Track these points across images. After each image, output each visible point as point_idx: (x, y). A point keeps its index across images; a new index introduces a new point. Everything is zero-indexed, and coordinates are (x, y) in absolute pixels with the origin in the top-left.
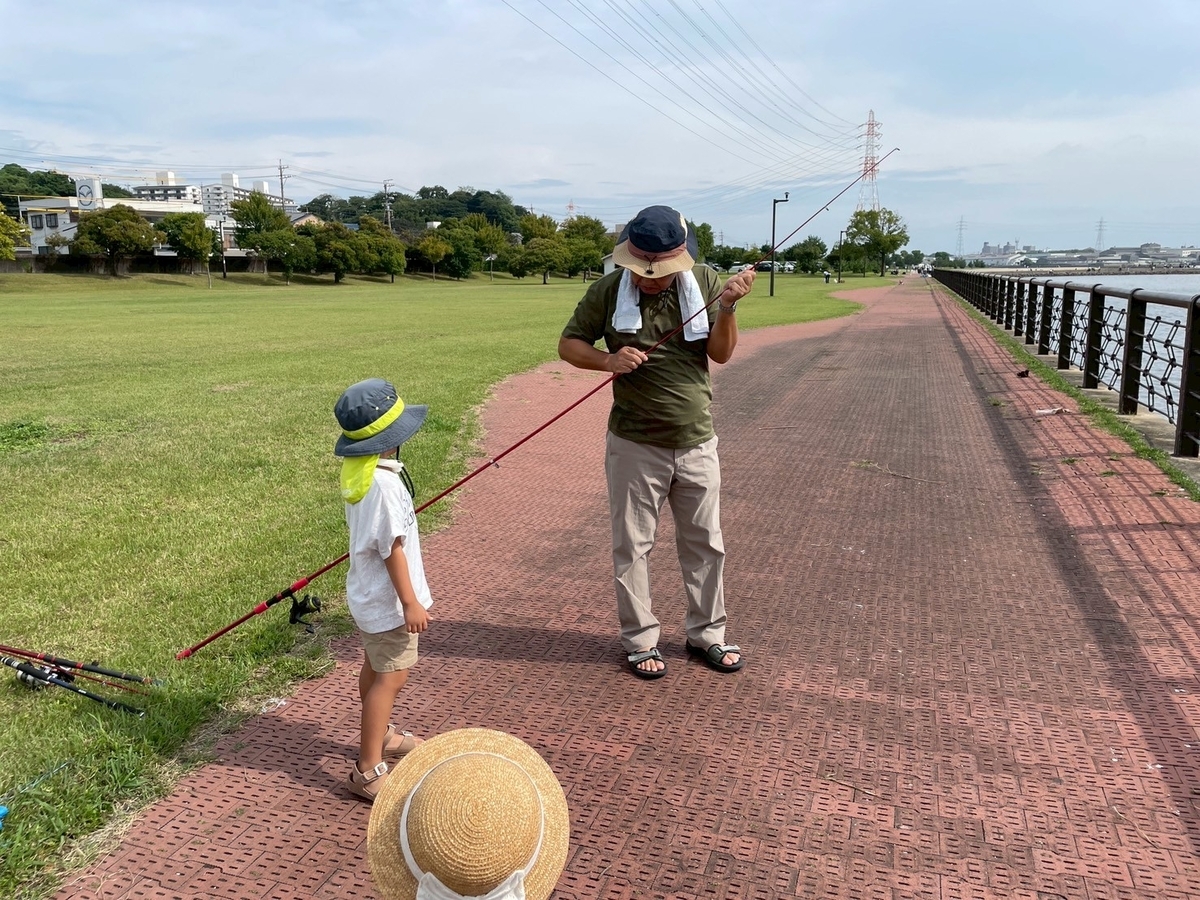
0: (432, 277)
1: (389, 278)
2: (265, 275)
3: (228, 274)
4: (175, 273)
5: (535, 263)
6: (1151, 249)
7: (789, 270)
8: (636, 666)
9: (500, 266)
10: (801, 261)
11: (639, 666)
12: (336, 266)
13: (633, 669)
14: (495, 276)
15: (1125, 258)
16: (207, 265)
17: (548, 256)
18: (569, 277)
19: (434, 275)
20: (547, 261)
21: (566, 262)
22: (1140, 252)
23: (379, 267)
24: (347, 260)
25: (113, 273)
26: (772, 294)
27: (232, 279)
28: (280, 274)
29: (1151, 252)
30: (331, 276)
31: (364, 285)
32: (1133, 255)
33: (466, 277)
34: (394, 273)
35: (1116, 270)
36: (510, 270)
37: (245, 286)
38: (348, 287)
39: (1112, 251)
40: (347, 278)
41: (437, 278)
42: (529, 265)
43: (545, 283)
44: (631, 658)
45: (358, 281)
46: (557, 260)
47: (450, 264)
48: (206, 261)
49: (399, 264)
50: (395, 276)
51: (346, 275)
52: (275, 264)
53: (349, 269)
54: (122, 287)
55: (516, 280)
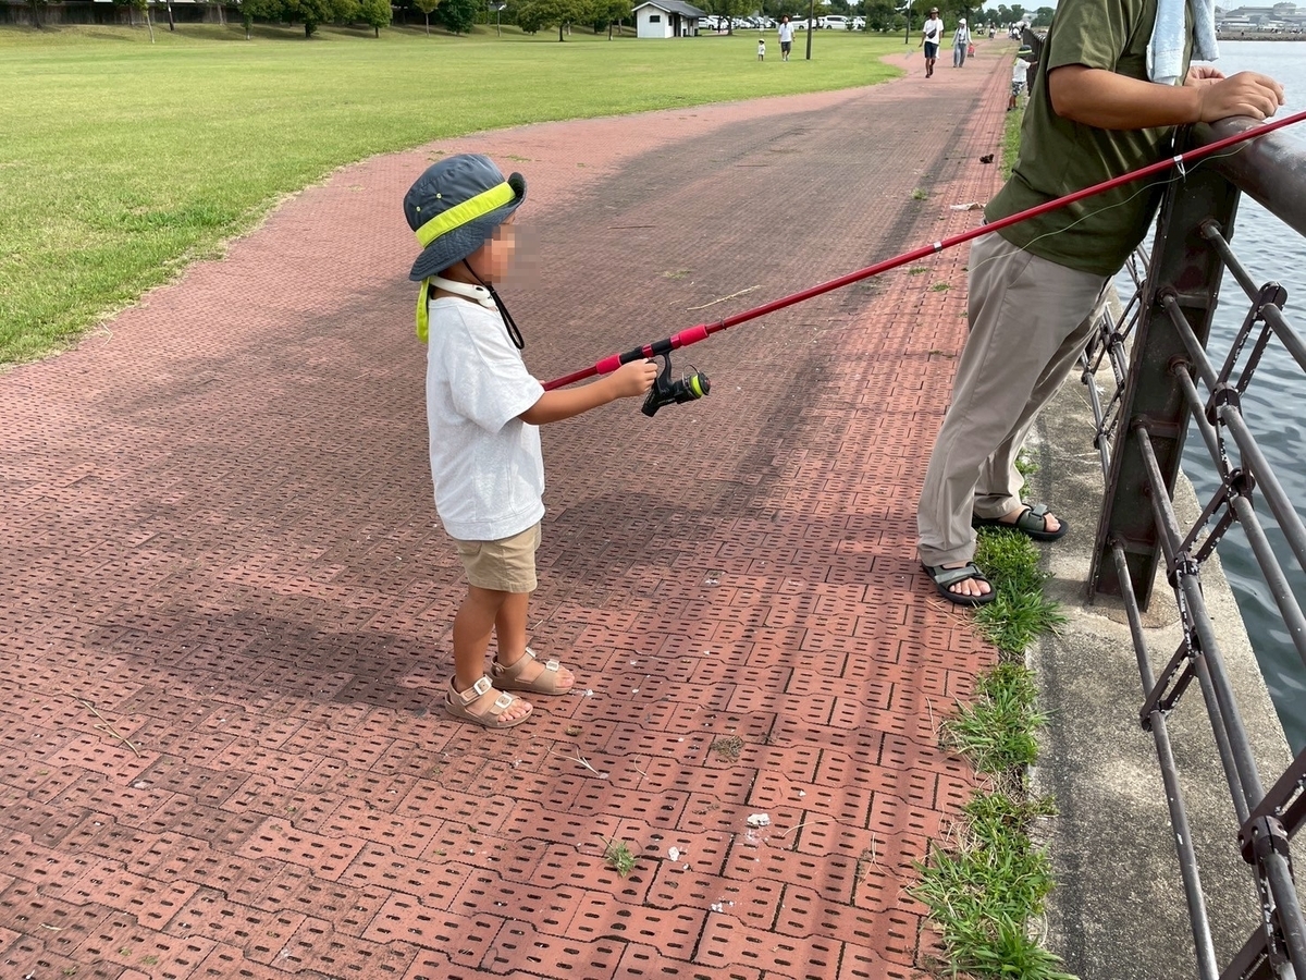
0: (425, 31)
1: (373, 32)
2: (221, 26)
3: (175, 25)
4: (114, 24)
5: (549, 13)
6: (1285, 10)
7: (859, 26)
8: (948, 590)
9: (508, 18)
10: (872, 16)
11: (953, 588)
12: (304, 15)
13: (944, 592)
14: (504, 30)
15: (1254, 20)
16: (147, 14)
17: (564, 6)
18: (595, 33)
19: (428, 27)
20: (563, 11)
21: (586, 13)
22: (1271, 13)
23: (359, 17)
24: (317, 8)
25: (38, 25)
26: (808, 58)
27: (180, 31)
28: (239, 25)
29: (1283, 13)
30: (301, 30)
31: (342, 39)
32: (1264, 17)
33: (467, 31)
34: (378, 26)
35: (1238, 35)
36: (520, 23)
37: (197, 41)
38: (321, 42)
39: (1242, 11)
40: (321, 30)
41: (431, 32)
42: (542, 17)
43: (561, 40)
44: (939, 579)
45: (335, 35)
46: (575, 10)
47: (448, 15)
48: (144, 9)
49: (383, 14)
50: (379, 29)
51: (318, 27)
52: (232, 13)
53: (321, 20)
54: (45, 43)
55: (530, 36)
